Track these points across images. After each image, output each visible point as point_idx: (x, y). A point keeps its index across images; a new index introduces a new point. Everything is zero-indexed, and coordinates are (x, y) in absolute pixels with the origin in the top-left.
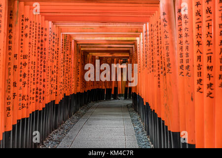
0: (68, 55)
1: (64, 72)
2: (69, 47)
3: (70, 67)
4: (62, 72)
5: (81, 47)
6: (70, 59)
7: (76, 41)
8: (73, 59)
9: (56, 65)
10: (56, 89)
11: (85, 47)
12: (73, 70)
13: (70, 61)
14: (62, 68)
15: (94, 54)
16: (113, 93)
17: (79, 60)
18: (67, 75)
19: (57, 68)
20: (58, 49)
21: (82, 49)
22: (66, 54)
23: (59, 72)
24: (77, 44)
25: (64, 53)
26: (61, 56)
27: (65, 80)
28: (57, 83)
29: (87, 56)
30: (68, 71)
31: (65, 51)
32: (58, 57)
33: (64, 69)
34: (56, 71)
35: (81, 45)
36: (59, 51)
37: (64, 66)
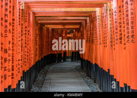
0: (26, 27)
1: (22, 46)
2: (27, 18)
3: (29, 40)
4: (20, 47)
5: (39, 20)
6: (29, 31)
7: (34, 13)
8: (31, 31)
9: (11, 41)
10: (13, 70)
11: (42, 20)
12: (32, 42)
13: (28, 34)
14: (20, 43)
15: (49, 26)
16: (63, 56)
17: (37, 32)
18: (26, 49)
19: (13, 43)
20: (13, 20)
21: (39, 22)
22: (24, 27)
23: (15, 48)
24: (35, 17)
25: (22, 25)
26: (18, 29)
27: (23, 56)
28: (13, 63)
29: (43, 28)
30: (26, 45)
31: (23, 22)
32: (13, 29)
33: (22, 44)
34: (11, 48)
35: (38, 18)
36: (15, 22)
37: (22, 40)
